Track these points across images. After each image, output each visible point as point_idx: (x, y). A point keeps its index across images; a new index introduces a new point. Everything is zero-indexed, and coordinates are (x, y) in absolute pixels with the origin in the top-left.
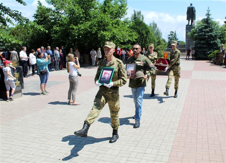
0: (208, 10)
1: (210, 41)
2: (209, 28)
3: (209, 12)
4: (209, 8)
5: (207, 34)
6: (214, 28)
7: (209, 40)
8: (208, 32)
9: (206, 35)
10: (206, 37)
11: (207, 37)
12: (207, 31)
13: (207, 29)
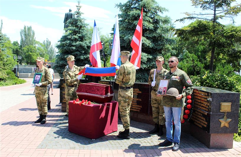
0: (78, 5)
1: (80, 55)
2: (79, 34)
3: (79, 9)
4: (79, 3)
5: (74, 44)
6: (86, 34)
7: (78, 53)
8: (76, 40)
9: (74, 46)
10: (72, 49)
11: (74, 48)
12: (76, 38)
13: (75, 36)
